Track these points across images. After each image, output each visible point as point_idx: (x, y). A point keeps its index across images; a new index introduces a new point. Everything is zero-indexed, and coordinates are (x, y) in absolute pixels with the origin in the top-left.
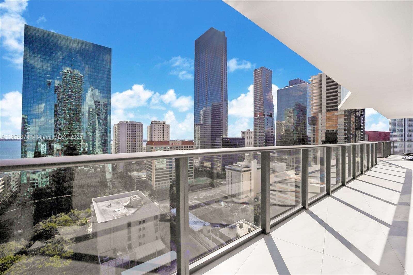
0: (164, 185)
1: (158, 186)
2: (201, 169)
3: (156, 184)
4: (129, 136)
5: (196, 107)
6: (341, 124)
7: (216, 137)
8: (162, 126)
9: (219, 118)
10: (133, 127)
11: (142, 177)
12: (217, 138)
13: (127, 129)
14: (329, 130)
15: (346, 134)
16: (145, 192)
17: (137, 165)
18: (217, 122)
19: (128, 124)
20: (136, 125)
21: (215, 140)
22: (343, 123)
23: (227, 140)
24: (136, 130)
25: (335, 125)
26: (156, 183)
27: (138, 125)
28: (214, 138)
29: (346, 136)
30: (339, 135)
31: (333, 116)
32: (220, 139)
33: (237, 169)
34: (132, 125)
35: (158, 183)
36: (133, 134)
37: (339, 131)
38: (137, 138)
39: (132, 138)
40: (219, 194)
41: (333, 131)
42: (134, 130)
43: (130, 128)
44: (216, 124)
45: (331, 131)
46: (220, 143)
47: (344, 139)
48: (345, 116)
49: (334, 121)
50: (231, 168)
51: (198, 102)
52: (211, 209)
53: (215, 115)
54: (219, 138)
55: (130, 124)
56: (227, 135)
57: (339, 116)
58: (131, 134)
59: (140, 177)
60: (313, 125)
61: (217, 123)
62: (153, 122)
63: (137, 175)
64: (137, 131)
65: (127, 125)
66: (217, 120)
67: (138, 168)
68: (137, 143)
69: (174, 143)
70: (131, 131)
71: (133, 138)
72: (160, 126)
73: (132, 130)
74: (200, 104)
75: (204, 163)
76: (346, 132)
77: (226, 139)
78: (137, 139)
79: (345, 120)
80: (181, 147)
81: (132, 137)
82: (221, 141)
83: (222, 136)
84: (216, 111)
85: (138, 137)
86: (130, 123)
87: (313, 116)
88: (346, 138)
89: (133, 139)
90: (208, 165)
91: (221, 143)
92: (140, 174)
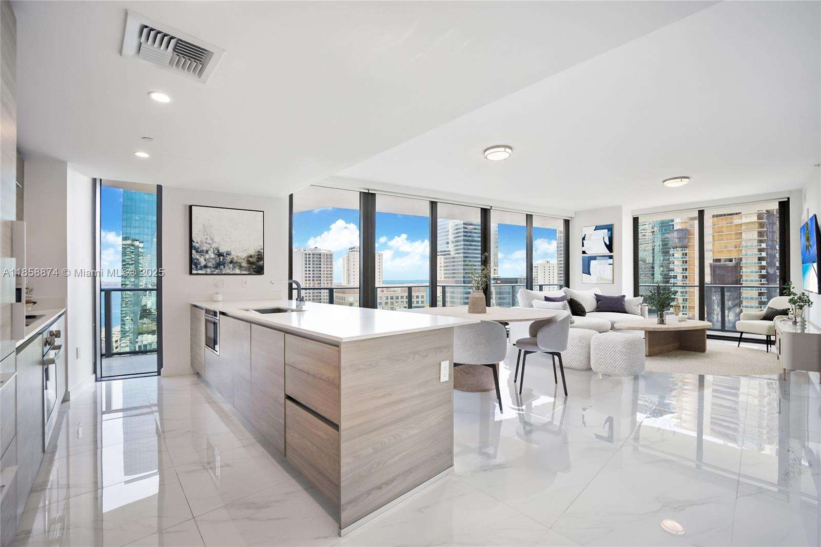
6: (749, 244)
14: (719, 260)
15: (762, 268)
19: (306, 254)
20: (320, 255)
22: (756, 243)
24: (320, 264)
25: (736, 247)
27: (324, 255)
29: (764, 272)
30: (744, 270)
31: (731, 226)
34: (313, 254)
37: (744, 261)
41: (731, 260)
42: (317, 264)
43: (310, 261)
45: (726, 260)
47: (757, 278)
48: (761, 225)
49: (733, 237)
55: (309, 254)
57: (743, 228)
58: (311, 272)
60: (680, 249)
62: (352, 248)
64: (322, 266)
65: (304, 256)
71: (315, 279)
73: (314, 264)
76: (764, 263)
79: (760, 234)
81: (314, 277)
85: (324, 277)
86: (311, 252)
87: (680, 228)
88: (762, 277)
89: (315, 281)
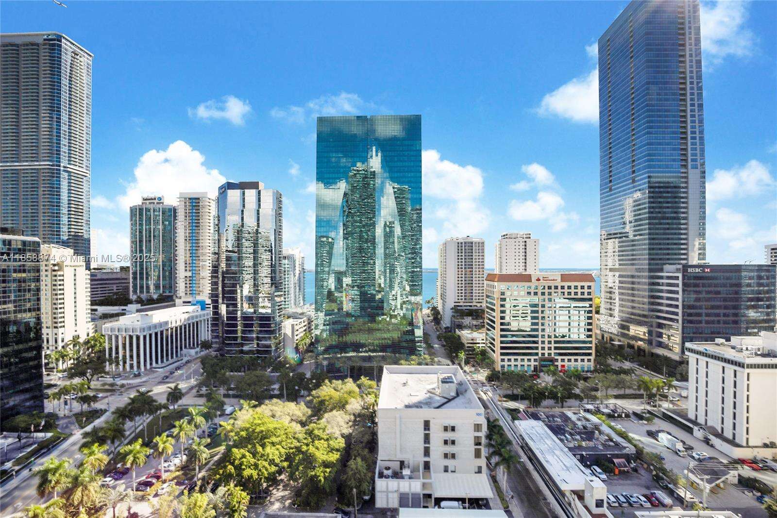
0: (519, 363)
1: (506, 363)
2: (620, 341)
3: (503, 360)
4: (460, 264)
5: (604, 193)
7: (665, 264)
8: (524, 244)
9: (675, 215)
10: (467, 248)
11: (478, 341)
12: (667, 267)
13: (456, 250)
16: (482, 371)
17: (473, 319)
18: (668, 224)
19: (458, 243)
20: (472, 243)
21: (661, 270)
23: (704, 272)
24: (472, 253)
26: (503, 357)
27: (476, 243)
28: (659, 267)
32: (678, 270)
33: (727, 356)
34: (465, 243)
35: (506, 358)
36: (467, 260)
38: (474, 267)
39: (465, 268)
40: (664, 413)
42: (469, 252)
43: (462, 250)
44: (665, 229)
46: (677, 278)
50: (705, 351)
51: (611, 181)
52: (625, 448)
53: (660, 207)
54: (674, 267)
55: (462, 243)
56: (704, 259)
58: (463, 260)
59: (475, 342)
61: (667, 226)
62: (504, 236)
63: (469, 336)
64: (474, 254)
65: (456, 244)
66: (668, 218)
67: (475, 322)
68: (474, 276)
69: (541, 279)
70: (463, 254)
72: (517, 244)
73: (466, 253)
74: (615, 185)
75: (631, 327)
77: (697, 270)
78: (474, 270)
80: (559, 288)
82: (680, 275)
83: (684, 262)
84: (665, 197)
85: (476, 265)
86: (462, 241)
89: (467, 270)
90: (642, 333)
91: (680, 278)
92: (475, 335)
